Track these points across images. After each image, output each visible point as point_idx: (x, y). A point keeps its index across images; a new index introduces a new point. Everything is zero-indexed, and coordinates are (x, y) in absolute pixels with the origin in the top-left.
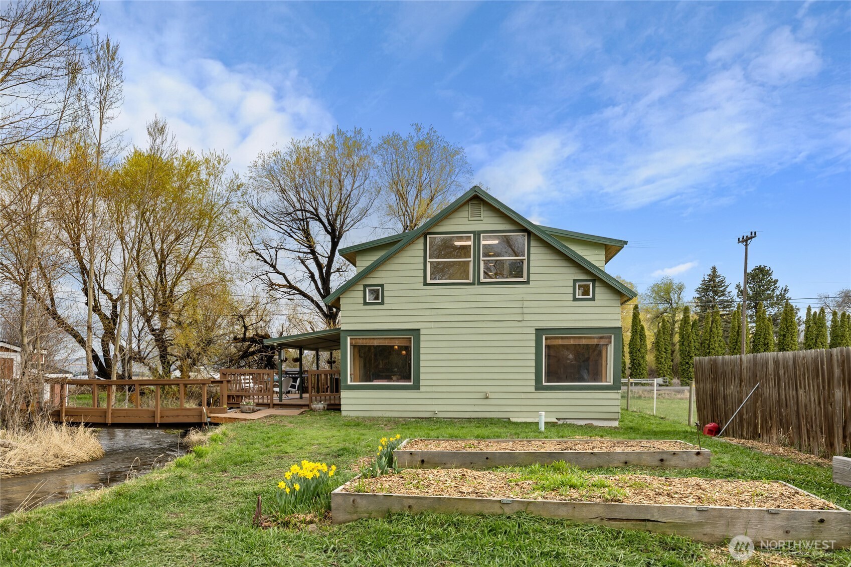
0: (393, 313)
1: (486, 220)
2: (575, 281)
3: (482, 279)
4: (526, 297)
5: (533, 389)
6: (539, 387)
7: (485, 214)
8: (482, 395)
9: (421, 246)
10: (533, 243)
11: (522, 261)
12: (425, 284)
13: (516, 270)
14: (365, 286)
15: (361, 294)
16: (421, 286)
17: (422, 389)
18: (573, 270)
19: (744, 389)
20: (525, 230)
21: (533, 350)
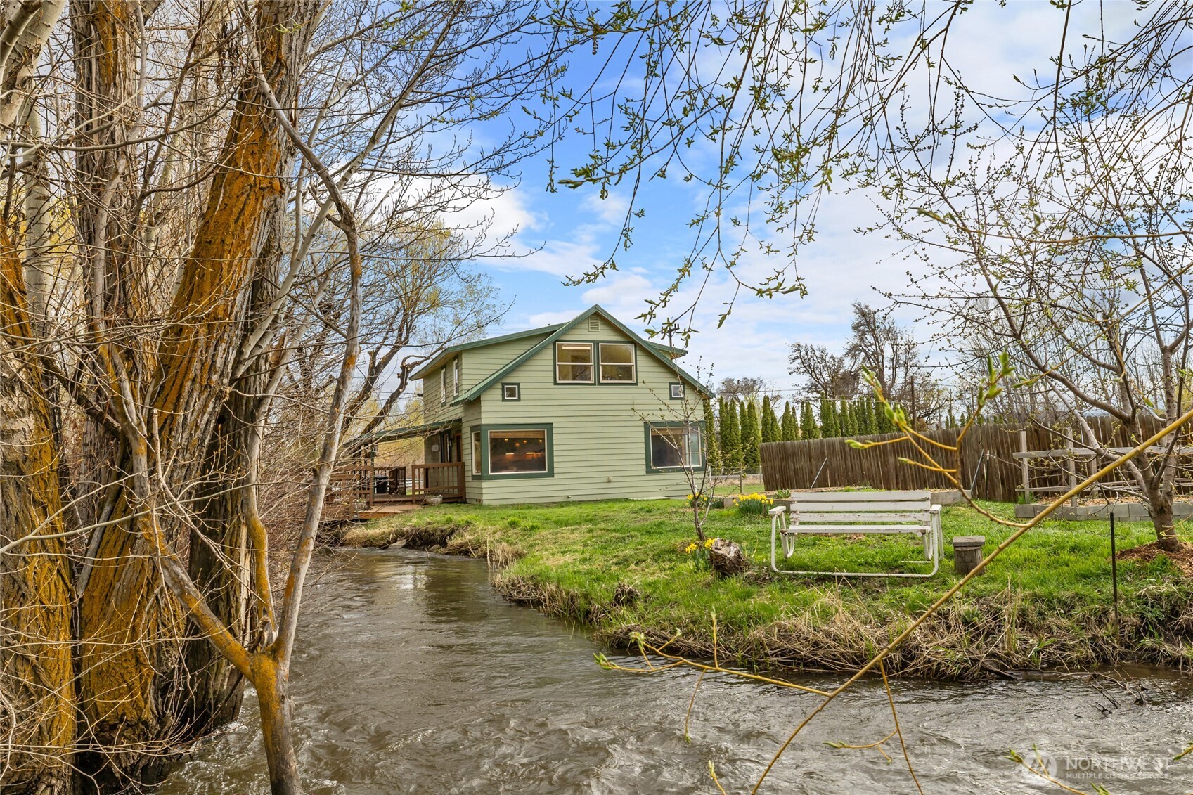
0: (529, 409)
1: (602, 332)
2: (671, 384)
3: (602, 381)
4: (637, 396)
5: (644, 473)
6: (649, 471)
7: (601, 327)
8: (605, 480)
9: (552, 352)
10: (638, 353)
11: (631, 367)
12: (555, 383)
13: (626, 373)
14: (503, 385)
15: (500, 391)
16: (552, 385)
17: (556, 476)
18: (668, 375)
19: (814, 463)
20: (632, 342)
21: (643, 440)
